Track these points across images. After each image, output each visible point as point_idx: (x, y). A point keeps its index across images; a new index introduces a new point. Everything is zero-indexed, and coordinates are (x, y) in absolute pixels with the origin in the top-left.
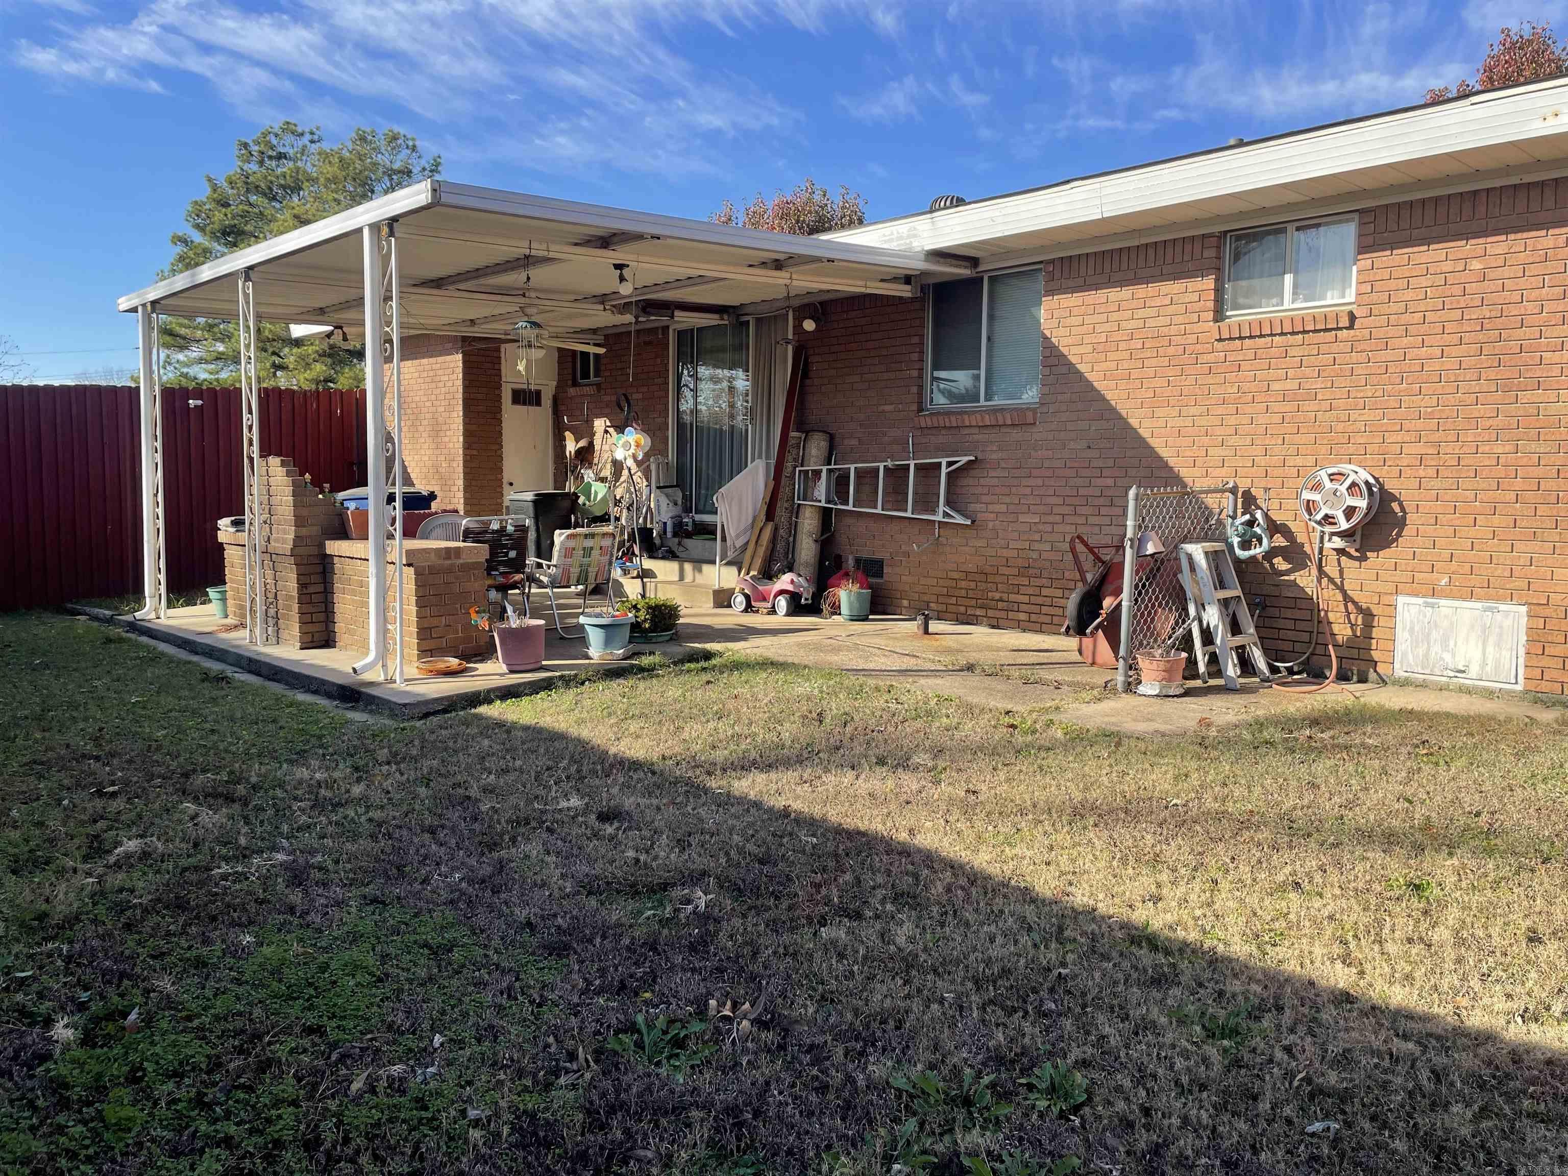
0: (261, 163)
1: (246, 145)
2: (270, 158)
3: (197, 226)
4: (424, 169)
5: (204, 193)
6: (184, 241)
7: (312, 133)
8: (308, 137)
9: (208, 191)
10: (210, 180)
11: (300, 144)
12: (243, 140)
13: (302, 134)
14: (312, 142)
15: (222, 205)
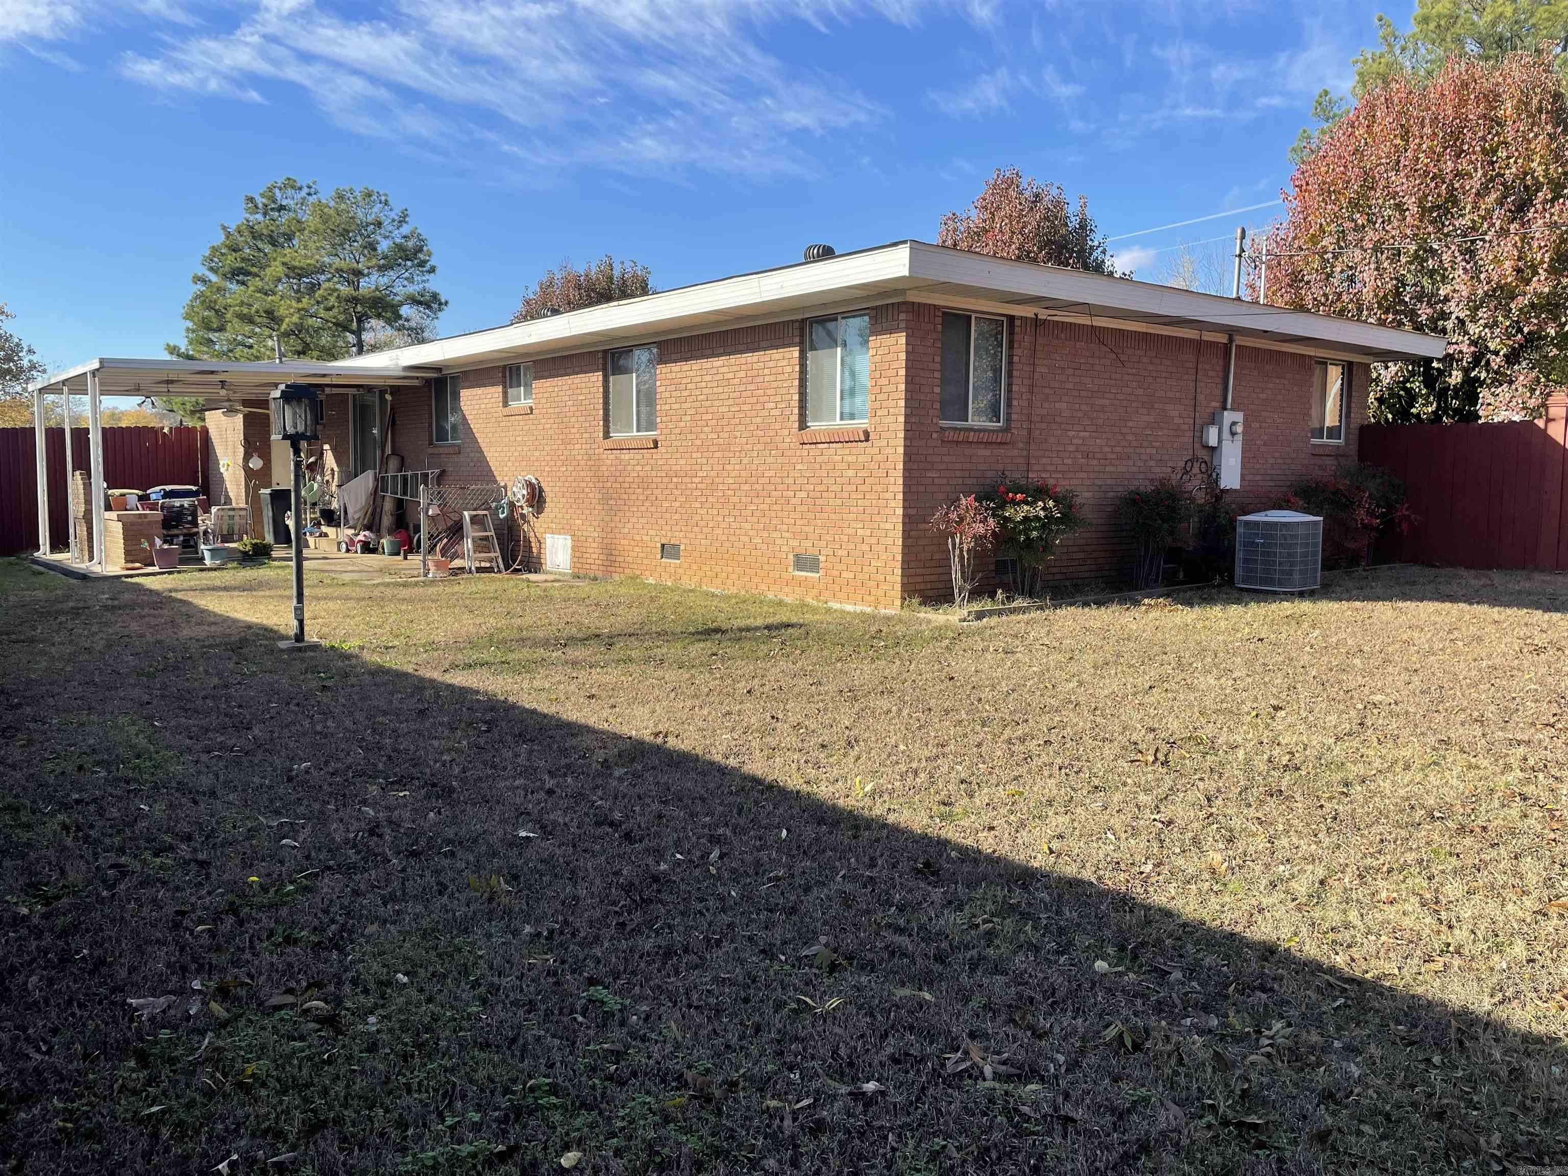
0: (265, 214)
1: (251, 200)
2: (272, 209)
3: (211, 269)
4: (393, 220)
5: (219, 239)
6: (204, 281)
7: (309, 187)
8: (306, 190)
9: (223, 238)
10: (224, 228)
11: (299, 196)
12: (249, 195)
13: (300, 189)
14: (309, 194)
15: (234, 250)
